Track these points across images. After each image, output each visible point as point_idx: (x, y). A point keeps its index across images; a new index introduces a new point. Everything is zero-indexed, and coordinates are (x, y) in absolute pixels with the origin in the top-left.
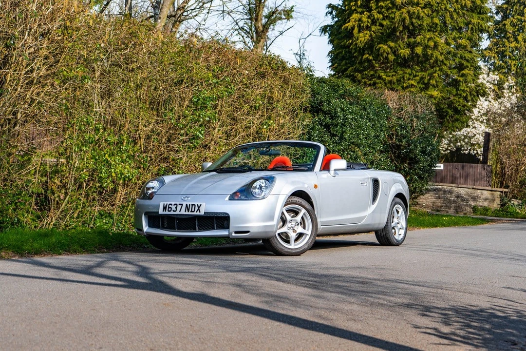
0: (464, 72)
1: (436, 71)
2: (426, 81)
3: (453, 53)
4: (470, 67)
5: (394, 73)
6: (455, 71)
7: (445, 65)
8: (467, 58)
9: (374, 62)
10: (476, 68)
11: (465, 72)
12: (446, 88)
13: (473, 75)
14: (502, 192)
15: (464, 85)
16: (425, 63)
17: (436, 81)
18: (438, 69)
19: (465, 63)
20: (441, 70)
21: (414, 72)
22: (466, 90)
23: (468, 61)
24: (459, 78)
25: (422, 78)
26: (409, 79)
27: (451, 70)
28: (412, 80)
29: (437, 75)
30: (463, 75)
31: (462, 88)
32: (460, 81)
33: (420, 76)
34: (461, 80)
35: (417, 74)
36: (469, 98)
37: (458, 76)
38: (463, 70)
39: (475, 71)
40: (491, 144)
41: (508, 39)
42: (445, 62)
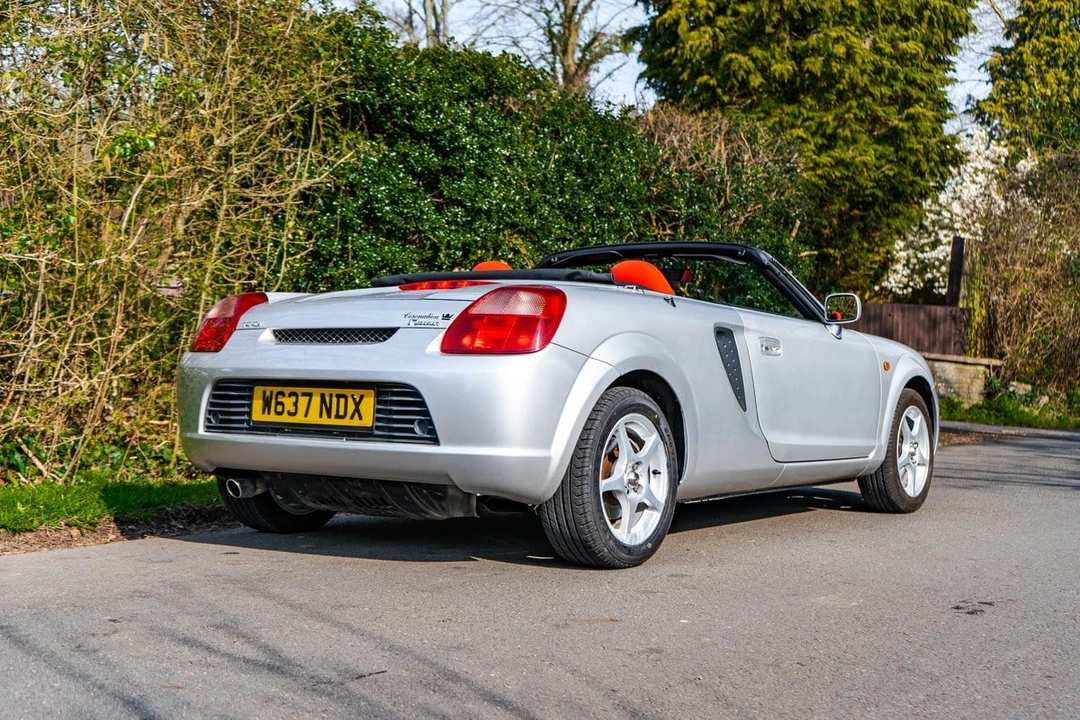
0: (911, 110)
1: (851, 107)
2: (829, 131)
3: (889, 69)
4: (925, 99)
5: (762, 115)
6: (892, 109)
7: (871, 95)
8: (919, 81)
9: (719, 91)
10: (940, 104)
11: (916, 109)
12: (875, 146)
13: (933, 119)
14: (988, 367)
15: (913, 139)
16: (828, 92)
17: (851, 131)
18: (854, 103)
19: (915, 92)
20: (861, 107)
21: (804, 111)
22: (917, 150)
23: (922, 89)
24: (901, 125)
25: (821, 125)
26: (793, 126)
27: (885, 109)
28: (799, 128)
29: (852, 116)
30: (910, 118)
31: (908, 145)
32: (902, 130)
33: (817, 120)
34: (906, 128)
35: (811, 114)
36: (924, 167)
37: (900, 120)
38: (911, 106)
39: (938, 111)
40: (967, 264)
41: (1027, 79)
42: (871, 89)
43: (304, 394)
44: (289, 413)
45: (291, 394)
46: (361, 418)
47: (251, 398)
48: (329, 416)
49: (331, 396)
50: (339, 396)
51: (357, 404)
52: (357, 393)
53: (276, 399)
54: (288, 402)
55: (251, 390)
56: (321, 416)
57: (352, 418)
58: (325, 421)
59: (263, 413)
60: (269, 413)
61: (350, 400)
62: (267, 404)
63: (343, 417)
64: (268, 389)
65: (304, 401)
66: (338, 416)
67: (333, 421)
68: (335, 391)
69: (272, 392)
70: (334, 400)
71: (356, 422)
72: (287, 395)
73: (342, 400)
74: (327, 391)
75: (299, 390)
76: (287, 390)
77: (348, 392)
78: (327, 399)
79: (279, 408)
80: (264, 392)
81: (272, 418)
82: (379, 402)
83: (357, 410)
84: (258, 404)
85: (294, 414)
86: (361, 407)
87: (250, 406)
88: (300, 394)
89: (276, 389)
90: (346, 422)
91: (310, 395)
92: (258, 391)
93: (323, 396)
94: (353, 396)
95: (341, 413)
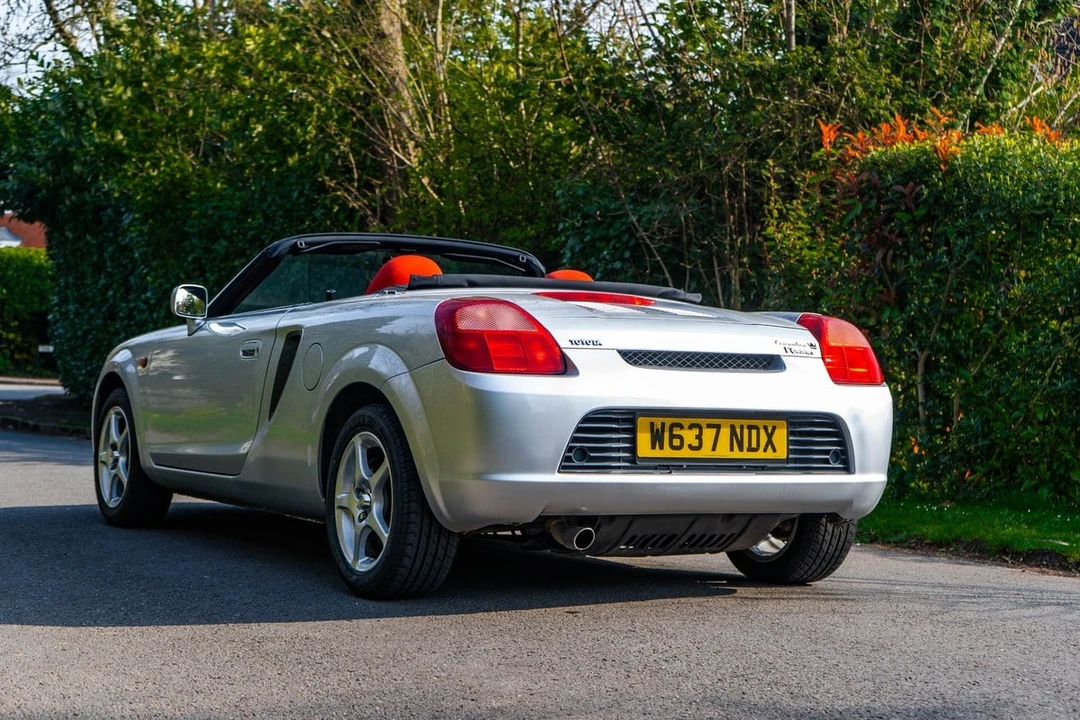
43: (709, 426)
44: (691, 447)
45: (691, 427)
46: (774, 450)
47: (633, 431)
48: (741, 449)
49: (742, 427)
50: (750, 428)
51: (770, 436)
52: (770, 424)
53: (671, 430)
54: (690, 436)
55: (633, 421)
56: (732, 449)
57: (765, 450)
58: (736, 454)
59: (653, 447)
60: (661, 448)
61: (762, 432)
62: (657, 439)
63: (756, 450)
64: (658, 422)
65: (709, 435)
66: (750, 449)
67: (746, 455)
68: (746, 422)
69: (663, 424)
70: (746, 431)
71: (770, 454)
72: (686, 426)
73: (754, 432)
74: (737, 423)
75: (703, 422)
76: (686, 422)
77: (760, 423)
78: (738, 430)
79: (676, 442)
80: (652, 424)
81: (667, 452)
82: (790, 433)
83: (770, 442)
84: (644, 439)
85: (699, 447)
86: (774, 439)
87: (633, 441)
88: (704, 426)
89: (669, 421)
90: (760, 455)
91: (718, 427)
92: (643, 423)
93: (733, 427)
94: (766, 428)
95: (754, 445)
